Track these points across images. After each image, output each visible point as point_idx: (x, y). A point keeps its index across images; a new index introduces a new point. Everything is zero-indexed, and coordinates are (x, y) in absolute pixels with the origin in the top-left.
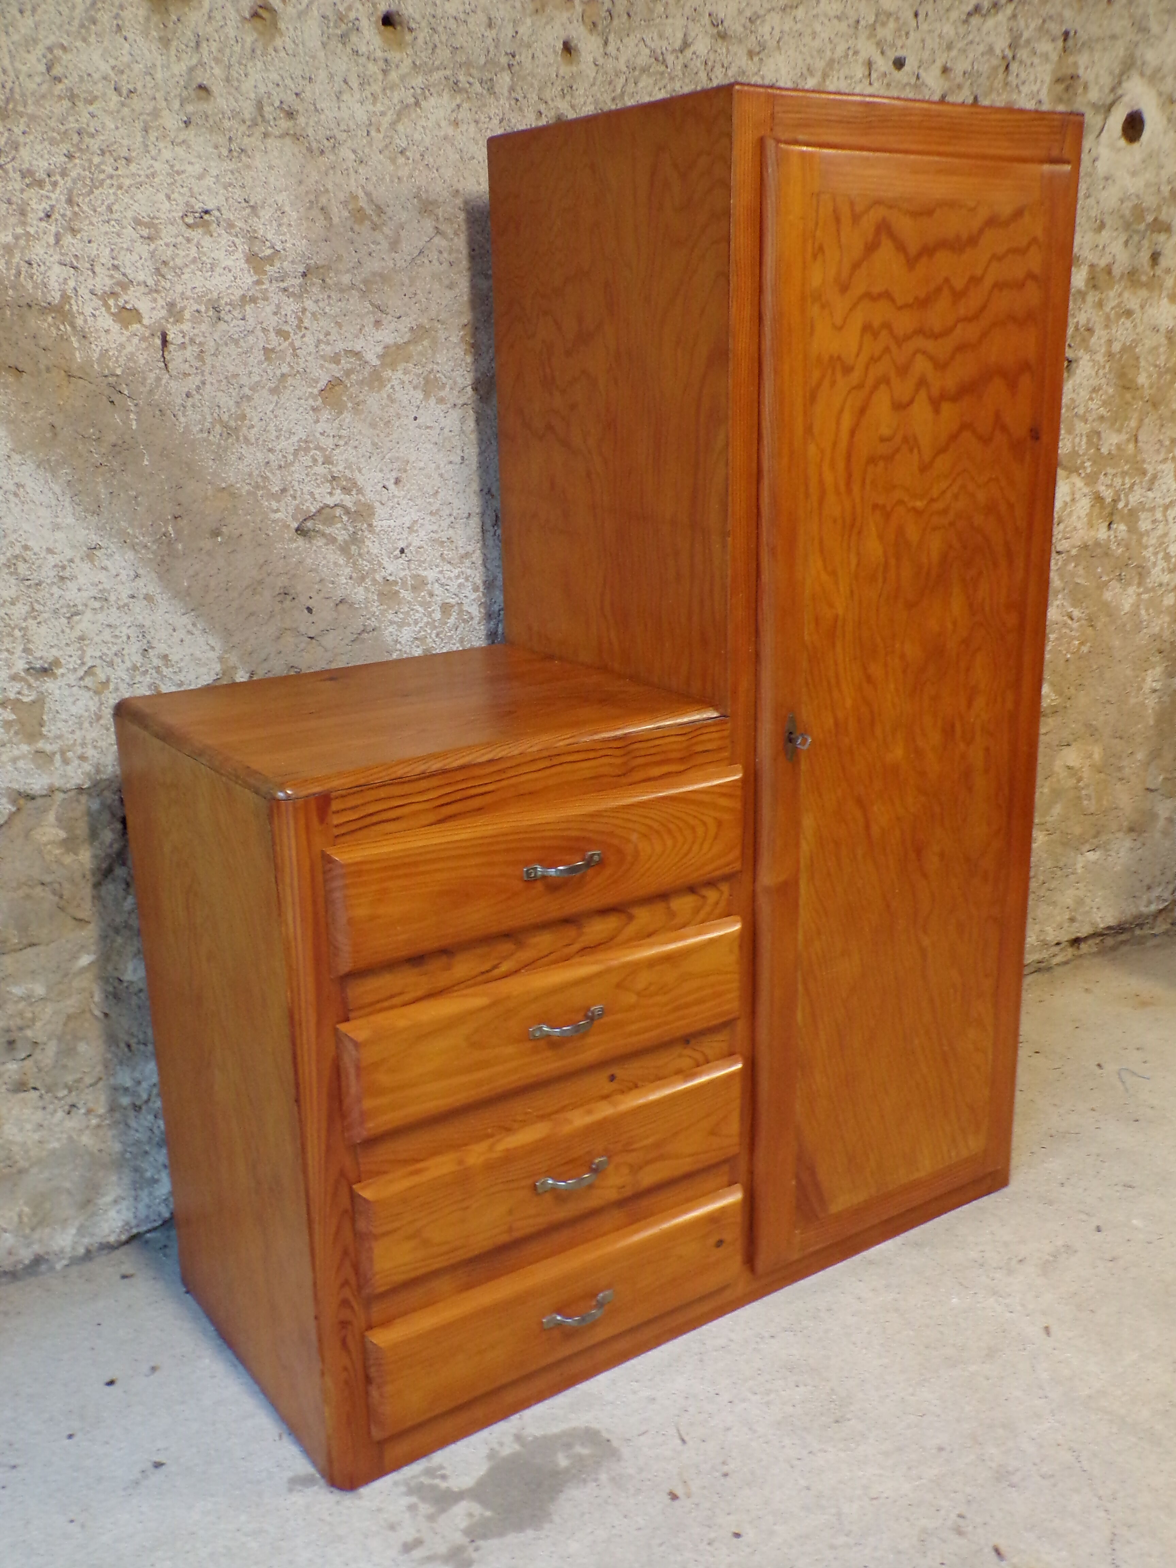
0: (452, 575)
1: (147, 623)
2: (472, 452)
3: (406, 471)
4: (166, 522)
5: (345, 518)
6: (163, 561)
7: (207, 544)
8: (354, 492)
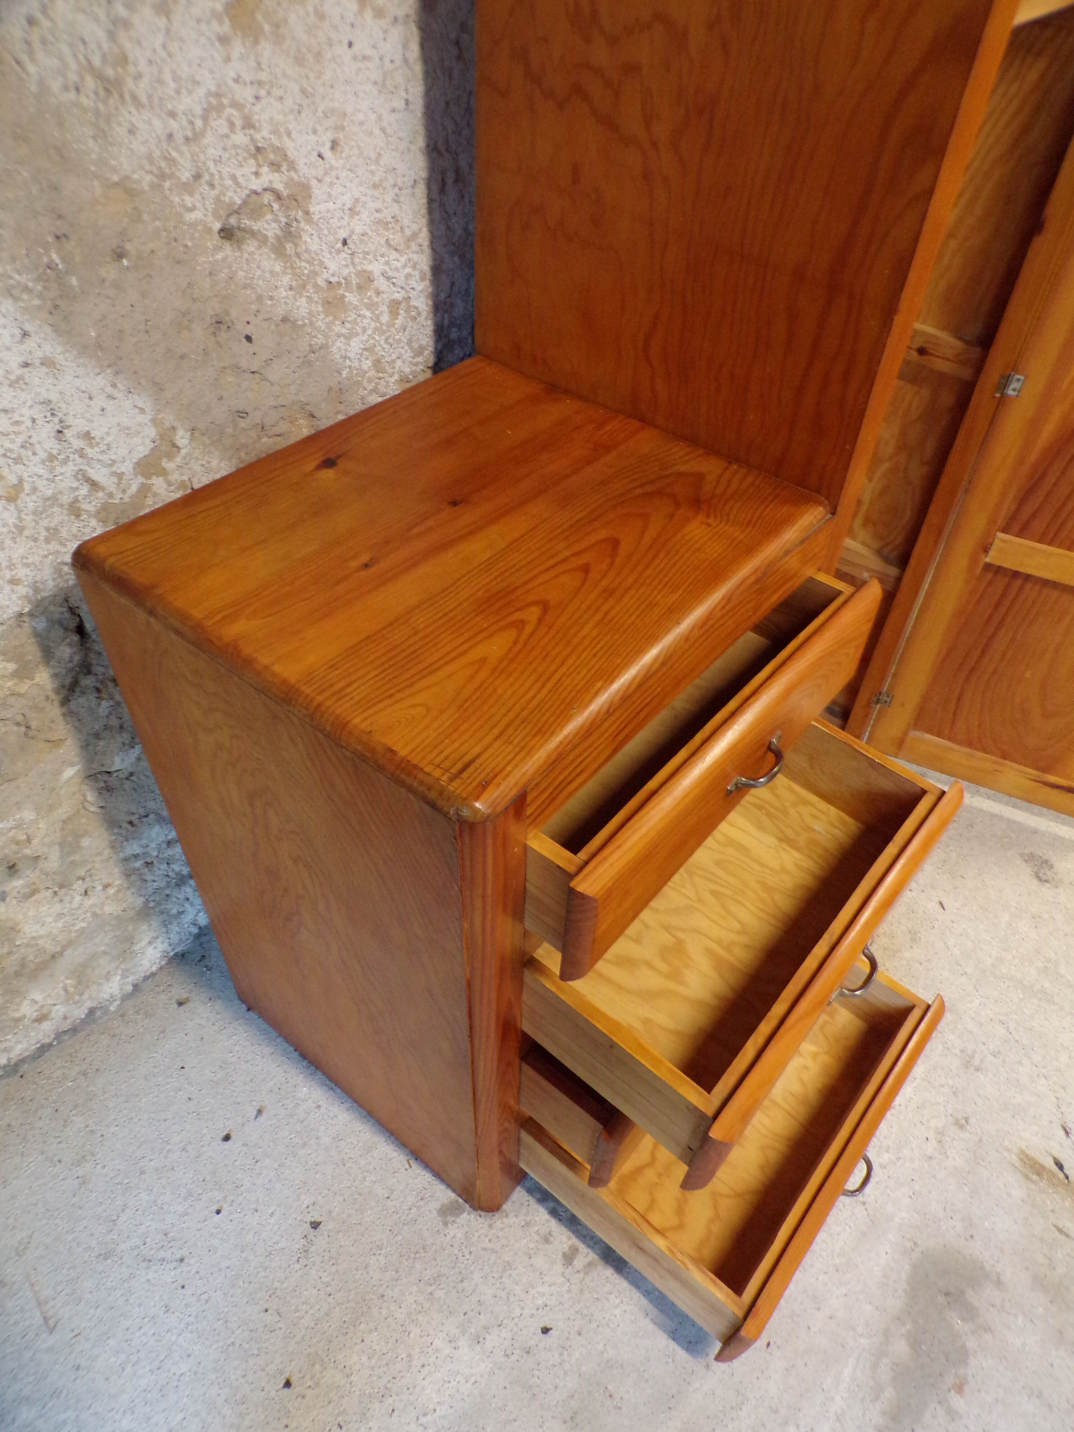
0: (399, 265)
1: (54, 397)
2: (417, 91)
3: (343, 128)
4: (46, 246)
5: (276, 206)
6: (56, 307)
7: (110, 272)
8: (284, 168)
